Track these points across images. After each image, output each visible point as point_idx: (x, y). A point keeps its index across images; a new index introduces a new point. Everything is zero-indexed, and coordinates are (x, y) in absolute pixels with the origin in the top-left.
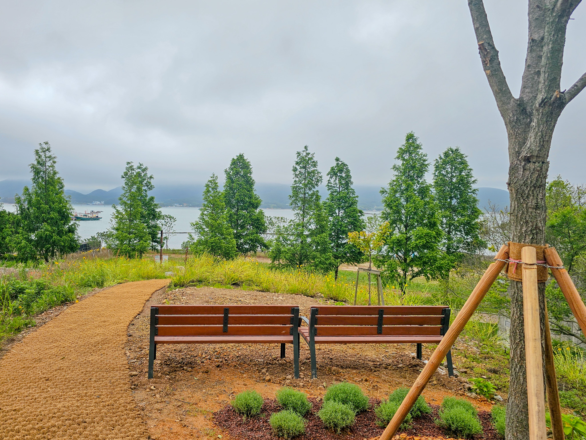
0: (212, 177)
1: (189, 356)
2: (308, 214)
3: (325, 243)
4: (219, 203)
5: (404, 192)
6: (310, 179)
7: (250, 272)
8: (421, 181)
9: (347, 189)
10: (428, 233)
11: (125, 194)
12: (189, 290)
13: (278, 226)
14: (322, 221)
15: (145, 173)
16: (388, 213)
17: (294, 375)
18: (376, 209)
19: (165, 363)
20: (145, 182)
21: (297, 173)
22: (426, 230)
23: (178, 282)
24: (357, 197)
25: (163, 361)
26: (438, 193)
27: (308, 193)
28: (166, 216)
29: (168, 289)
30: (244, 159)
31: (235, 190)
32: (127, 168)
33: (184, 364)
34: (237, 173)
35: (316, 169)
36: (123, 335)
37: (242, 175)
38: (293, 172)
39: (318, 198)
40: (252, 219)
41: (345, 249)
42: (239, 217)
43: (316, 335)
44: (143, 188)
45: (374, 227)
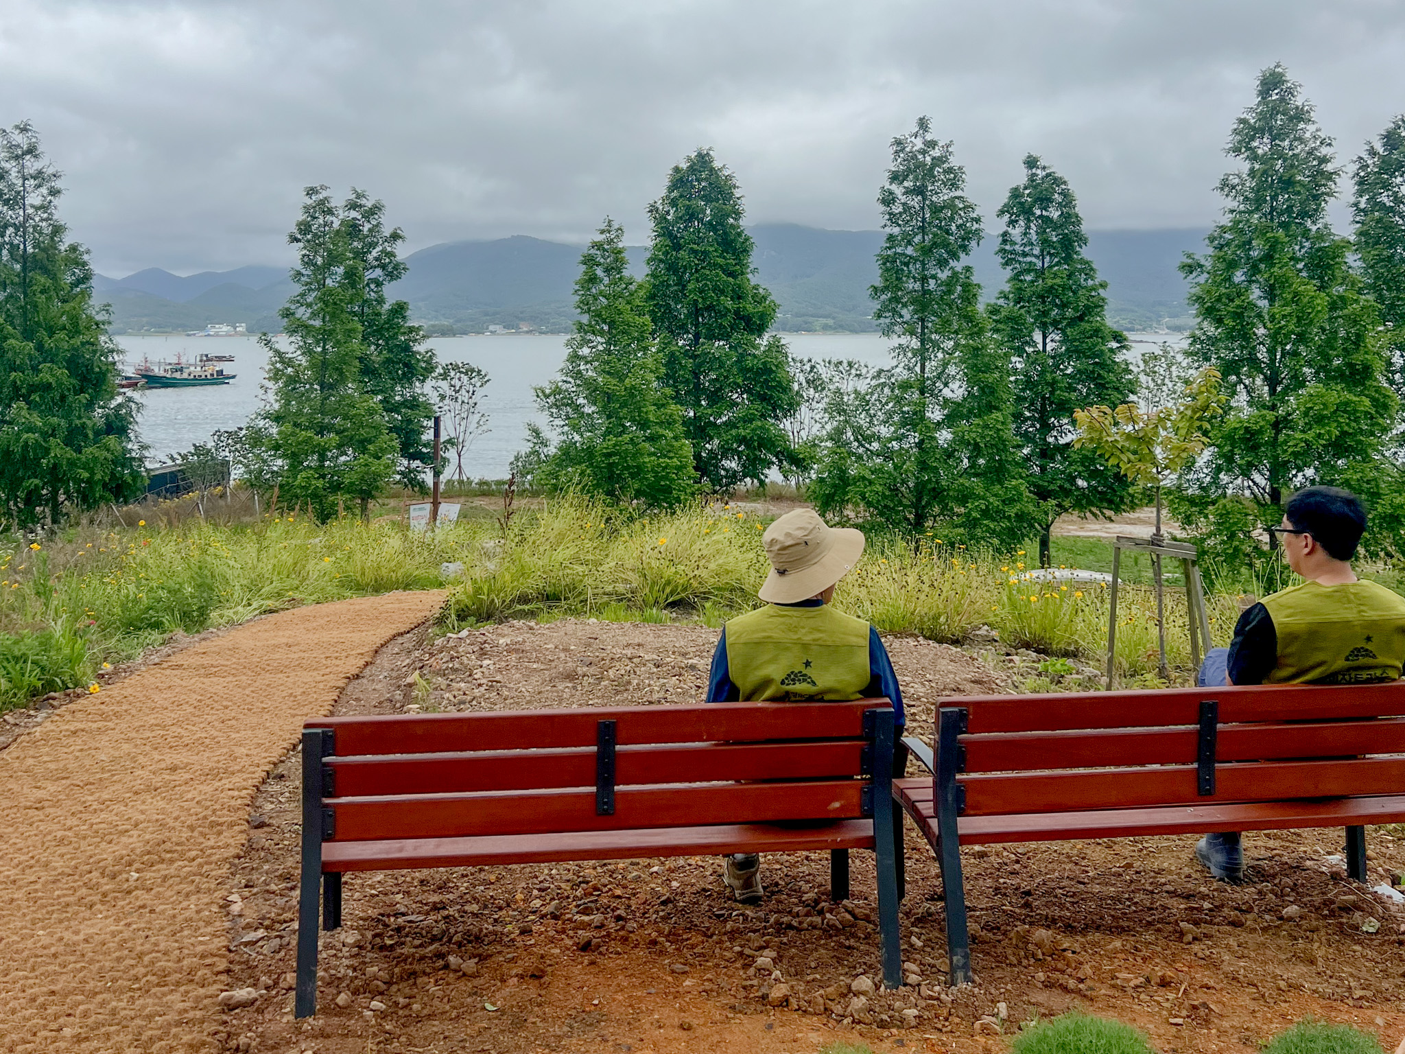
0: (602, 232)
1: (474, 908)
2: (936, 345)
3: (1000, 445)
4: (629, 317)
5: (1262, 266)
6: (940, 228)
7: (731, 559)
8: (1314, 228)
9: (1068, 259)
10: (1347, 404)
11: (303, 295)
12: (504, 635)
13: (838, 391)
14: (987, 369)
15: (374, 222)
16: (1209, 338)
17: (881, 975)
18: (1168, 328)
19: (378, 940)
20: (375, 253)
21: (897, 209)
22: (1337, 394)
23: (469, 603)
24: (1103, 286)
25: (369, 935)
26: (1372, 267)
27: (934, 277)
28: (456, 367)
29: (436, 630)
30: (712, 169)
31: (684, 273)
32: (307, 209)
33: (450, 941)
34: (691, 215)
35: (958, 193)
36: (231, 825)
37: (710, 222)
38: (882, 208)
39: (969, 294)
40: (744, 370)
41: (1071, 464)
42: (702, 363)
43: (962, 813)
44: (370, 275)
45: (1165, 388)
